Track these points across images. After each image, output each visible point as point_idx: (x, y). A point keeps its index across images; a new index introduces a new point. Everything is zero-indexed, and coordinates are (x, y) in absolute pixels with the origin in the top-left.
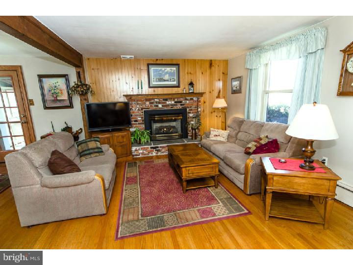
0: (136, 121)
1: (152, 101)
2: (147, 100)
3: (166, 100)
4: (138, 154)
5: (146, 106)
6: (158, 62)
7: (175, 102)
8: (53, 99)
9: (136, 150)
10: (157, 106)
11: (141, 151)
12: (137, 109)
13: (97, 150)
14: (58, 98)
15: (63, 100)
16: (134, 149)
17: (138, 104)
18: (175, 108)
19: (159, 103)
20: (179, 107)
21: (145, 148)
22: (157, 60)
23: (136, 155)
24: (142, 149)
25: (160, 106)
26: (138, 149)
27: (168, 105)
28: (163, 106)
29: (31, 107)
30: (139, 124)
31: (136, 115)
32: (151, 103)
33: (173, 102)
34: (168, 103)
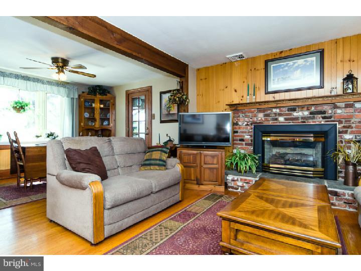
0: (242, 140)
1: (269, 112)
2: (260, 110)
3: (294, 110)
4: (235, 186)
5: (257, 119)
6: (283, 55)
7: (311, 113)
8: (167, 113)
9: (233, 180)
10: (276, 119)
11: (240, 184)
12: (246, 123)
13: (158, 162)
14: (171, 112)
15: (174, 114)
16: (230, 177)
17: (246, 116)
18: (311, 122)
19: (280, 115)
20: (319, 120)
21: (245, 180)
22: (281, 52)
23: (232, 187)
24: (241, 180)
25: (281, 119)
26: (236, 179)
27: (297, 118)
28: (286, 119)
29: (153, 120)
30: (246, 144)
31: (243, 132)
32: (265, 115)
33: (306, 113)
34: (295, 114)
